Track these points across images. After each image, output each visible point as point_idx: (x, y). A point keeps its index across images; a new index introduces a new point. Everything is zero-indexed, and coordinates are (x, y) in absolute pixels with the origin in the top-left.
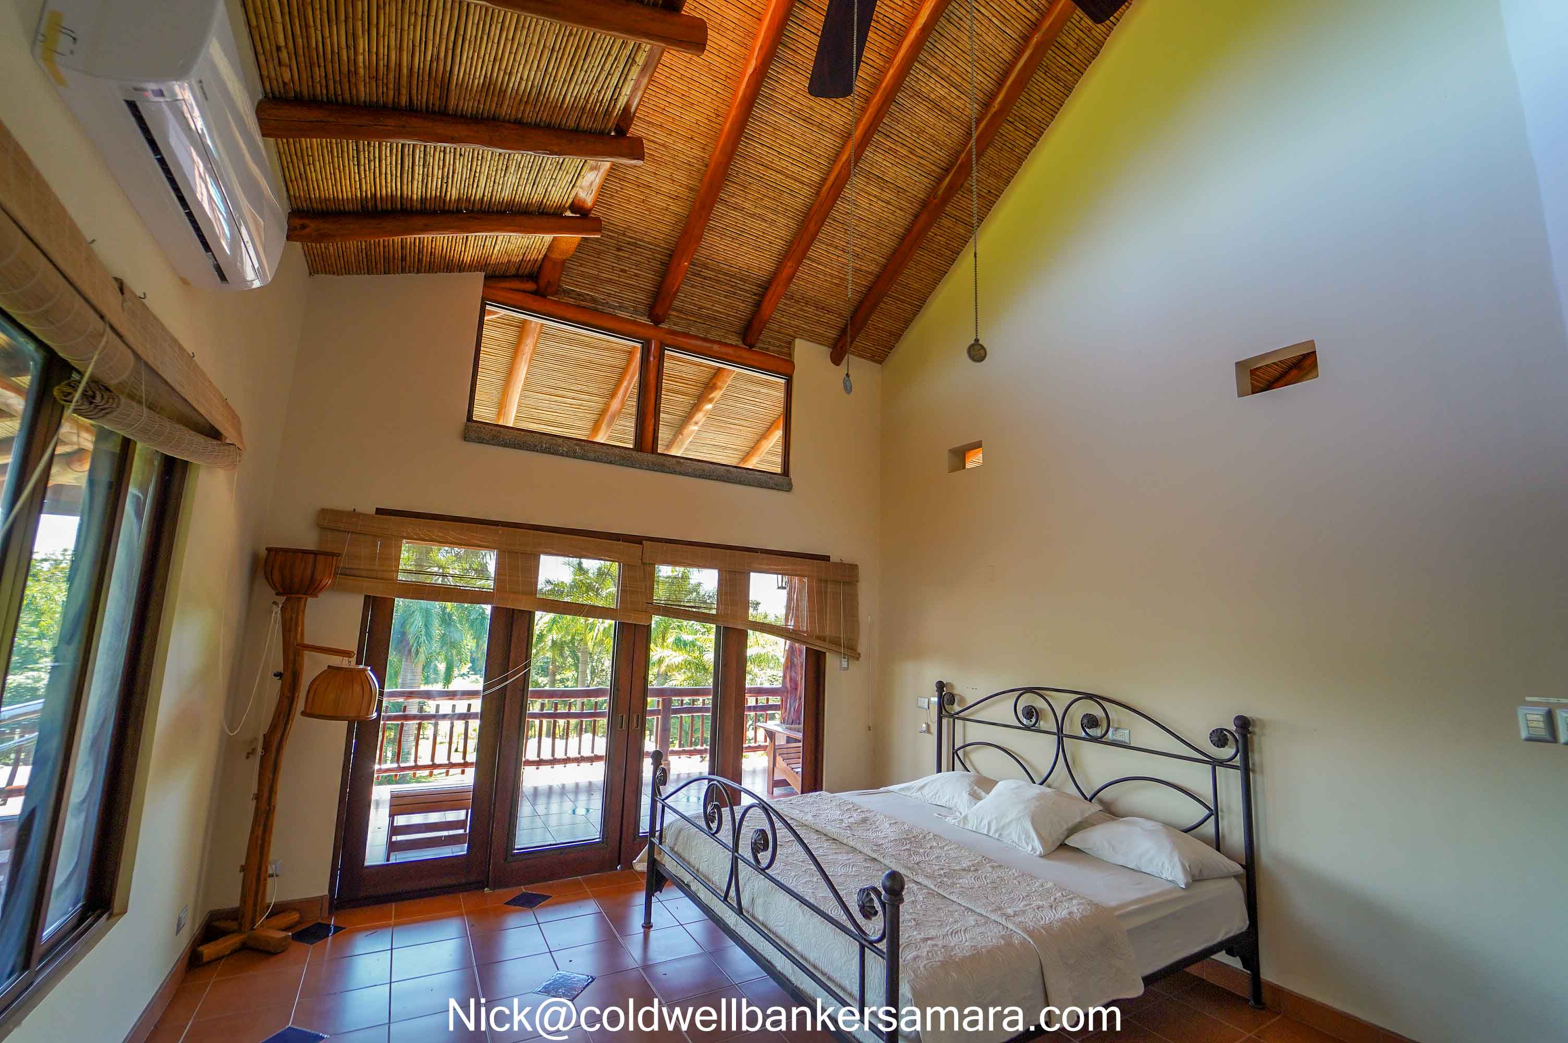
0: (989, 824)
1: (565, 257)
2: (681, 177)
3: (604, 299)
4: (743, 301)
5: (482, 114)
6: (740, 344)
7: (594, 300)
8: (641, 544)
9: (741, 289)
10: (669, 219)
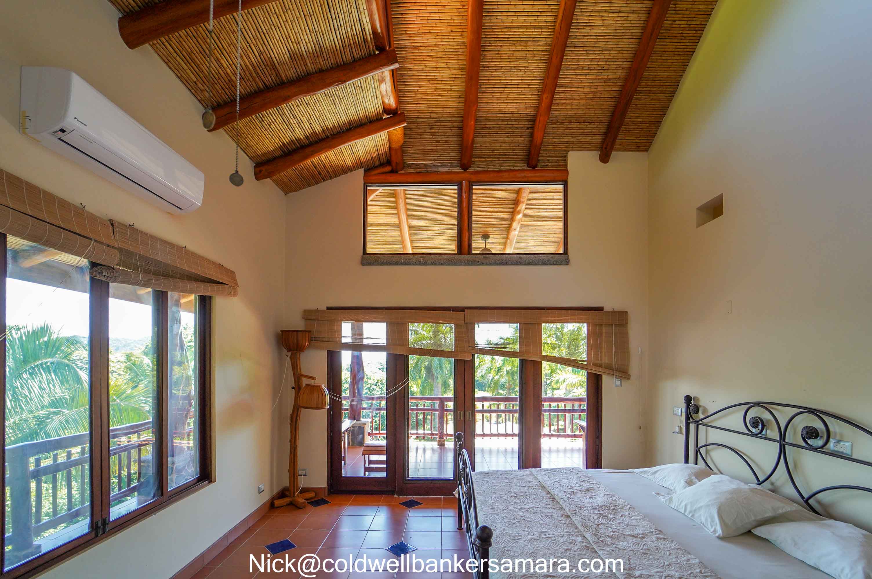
0: (686, 506)
1: (400, 145)
2: (453, 63)
3: (432, 164)
4: (521, 136)
5: (301, 75)
6: (526, 167)
7: (426, 166)
8: (464, 311)
9: (517, 128)
10: (455, 95)
